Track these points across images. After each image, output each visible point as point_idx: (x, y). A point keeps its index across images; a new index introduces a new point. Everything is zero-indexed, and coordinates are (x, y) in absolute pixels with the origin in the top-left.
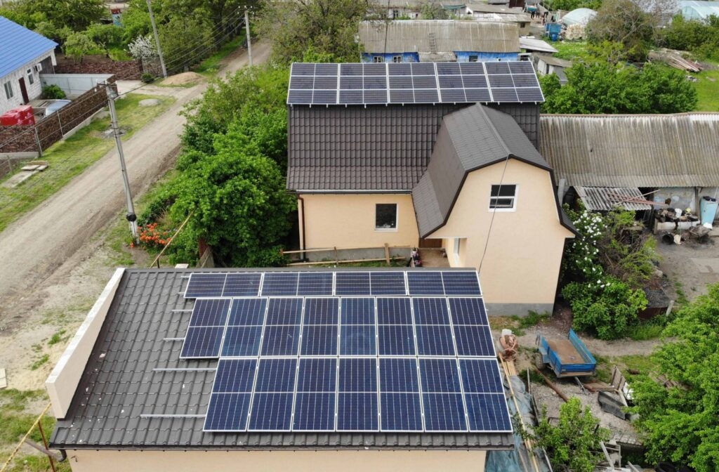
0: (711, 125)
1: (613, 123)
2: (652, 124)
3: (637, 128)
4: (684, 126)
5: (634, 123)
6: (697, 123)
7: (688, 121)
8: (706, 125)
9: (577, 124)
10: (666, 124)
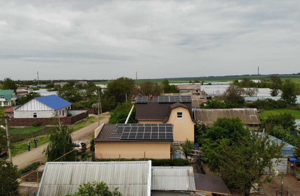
0: (239, 111)
1: (214, 111)
2: (223, 111)
3: (220, 112)
4: (231, 111)
5: (219, 111)
6: (235, 111)
7: (233, 110)
8: (237, 111)
9: (205, 111)
10: (227, 111)
